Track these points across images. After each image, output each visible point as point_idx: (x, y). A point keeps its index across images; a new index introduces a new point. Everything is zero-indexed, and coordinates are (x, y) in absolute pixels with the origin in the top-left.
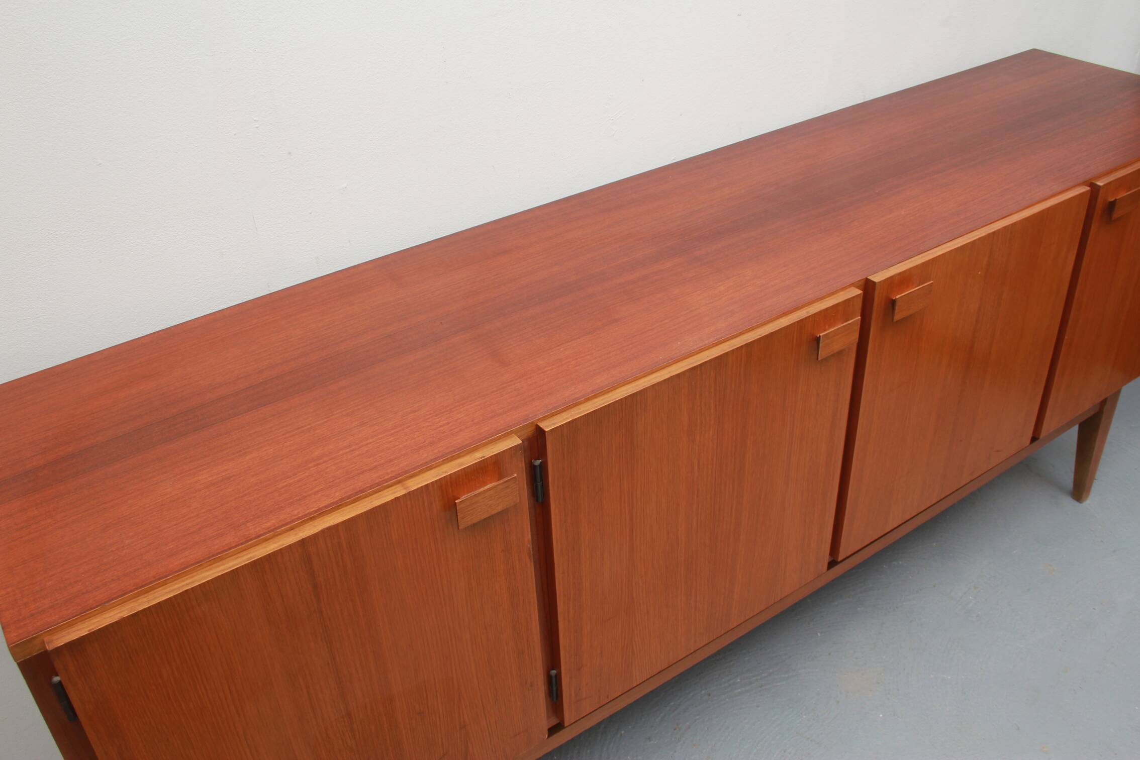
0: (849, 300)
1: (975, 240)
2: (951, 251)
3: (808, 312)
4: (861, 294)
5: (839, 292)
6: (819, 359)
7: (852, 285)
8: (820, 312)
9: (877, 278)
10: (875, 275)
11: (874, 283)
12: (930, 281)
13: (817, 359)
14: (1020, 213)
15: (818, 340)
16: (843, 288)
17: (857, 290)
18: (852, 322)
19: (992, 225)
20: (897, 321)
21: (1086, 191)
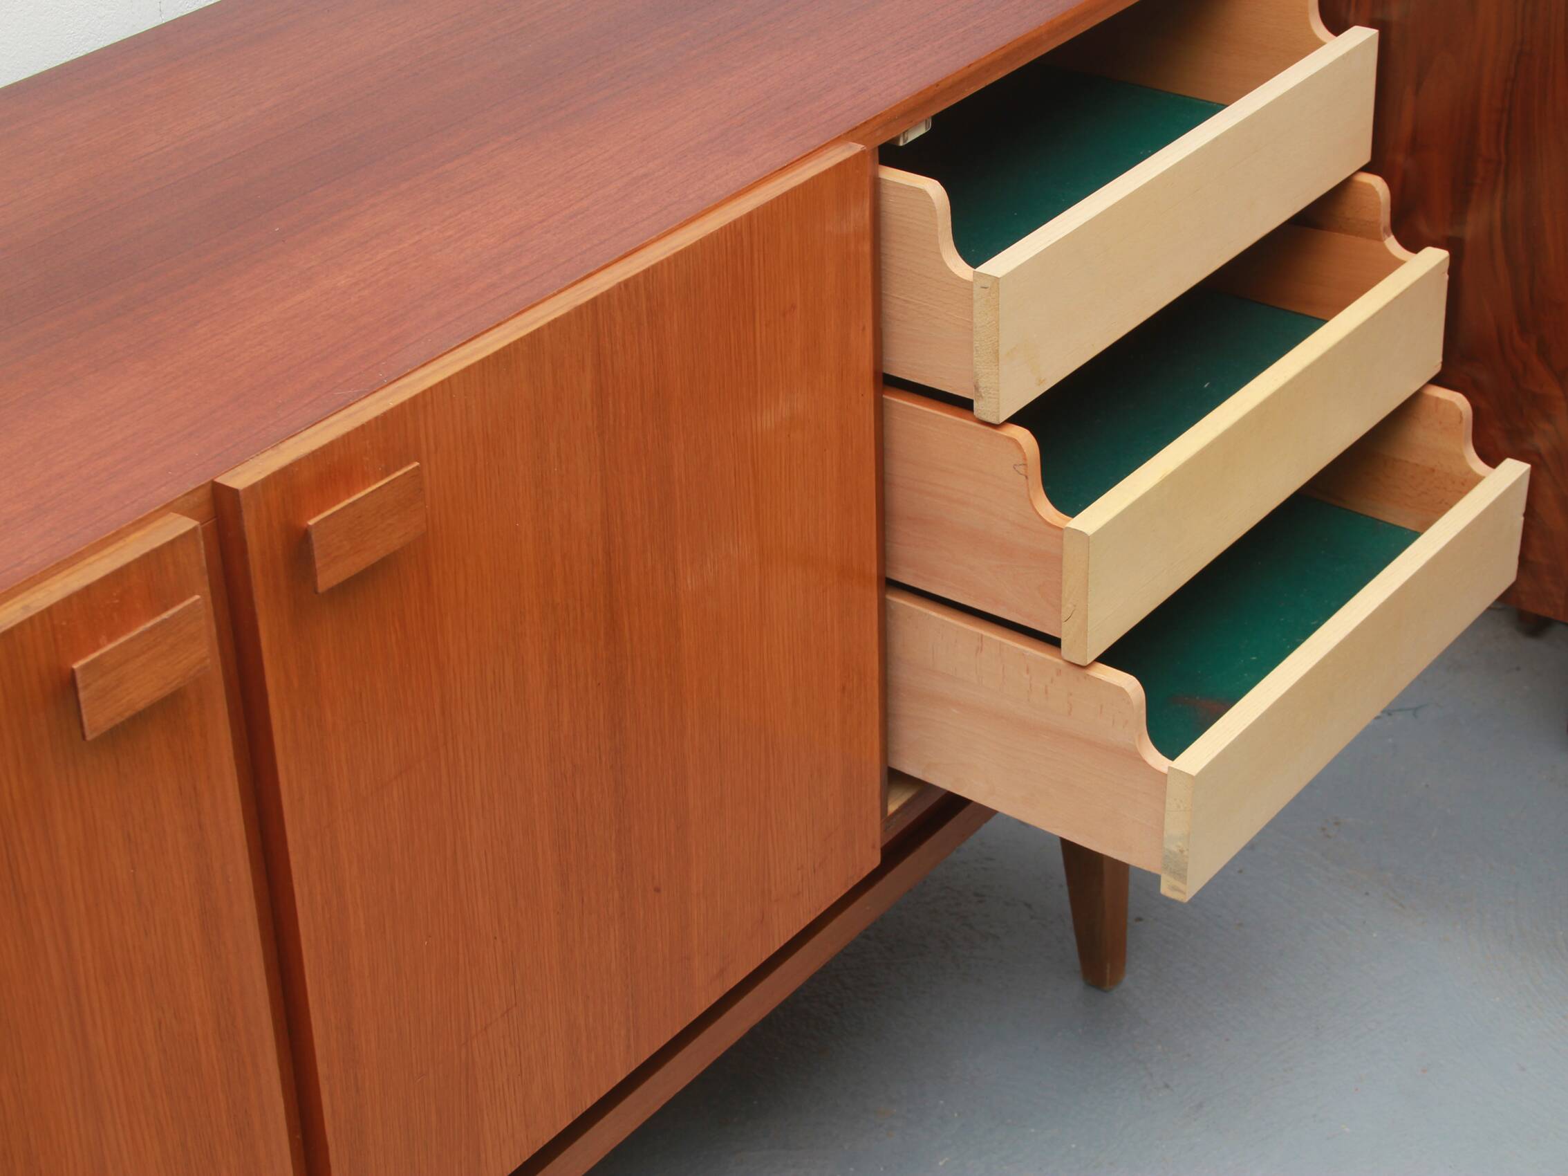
0: (157, 553)
1: (538, 330)
2: (467, 370)
3: (26, 608)
4: (195, 530)
5: (128, 535)
6: (90, 737)
7: (169, 507)
8: (68, 601)
9: (240, 479)
10: (239, 469)
11: (234, 492)
12: (408, 463)
13: (84, 736)
14: (669, 238)
15: (70, 683)
16: (141, 520)
17: (186, 519)
18: (173, 616)
19: (585, 283)
20: (331, 591)
21: (856, 156)
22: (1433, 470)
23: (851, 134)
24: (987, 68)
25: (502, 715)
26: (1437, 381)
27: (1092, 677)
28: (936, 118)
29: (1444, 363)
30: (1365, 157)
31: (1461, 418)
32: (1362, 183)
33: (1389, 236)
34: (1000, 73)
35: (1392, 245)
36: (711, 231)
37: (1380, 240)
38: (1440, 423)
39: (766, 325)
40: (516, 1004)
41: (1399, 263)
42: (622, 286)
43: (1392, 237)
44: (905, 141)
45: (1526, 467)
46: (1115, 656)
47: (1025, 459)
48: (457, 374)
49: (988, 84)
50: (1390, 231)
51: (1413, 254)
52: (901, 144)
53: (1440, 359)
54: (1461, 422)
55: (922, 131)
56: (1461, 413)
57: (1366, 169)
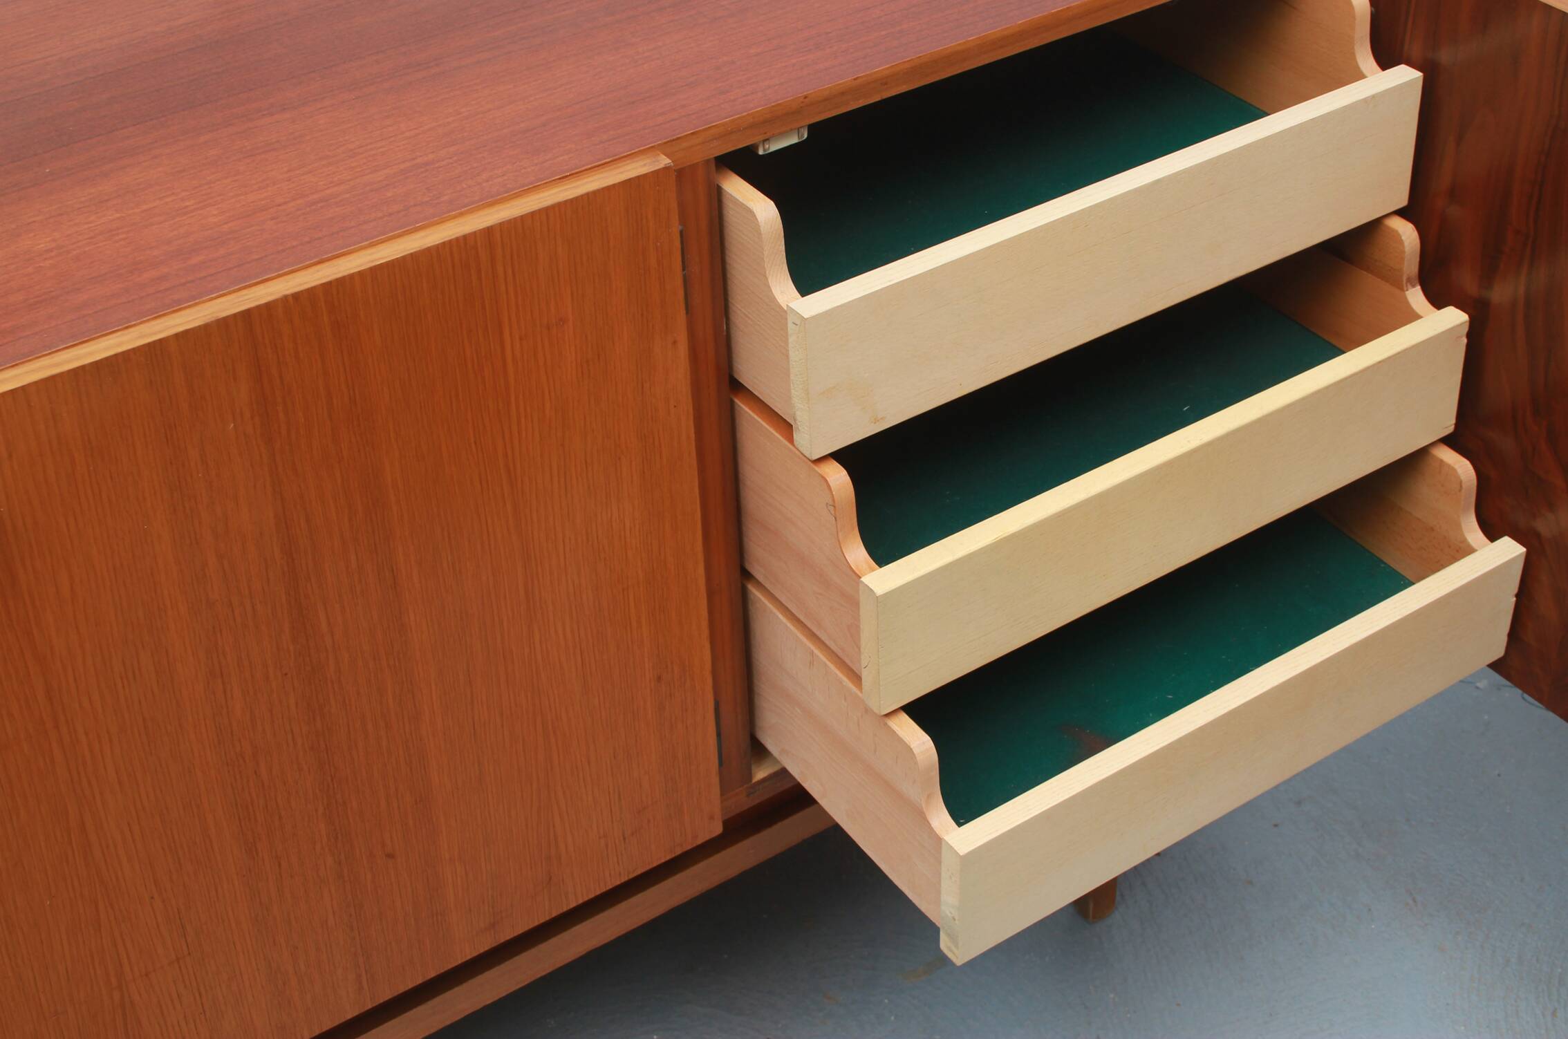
14: (374, 249)
19: (246, 292)
21: (656, 173)
22: (1432, 529)
23: (666, 147)
24: (885, 81)
25: (140, 702)
26: (1448, 441)
27: (890, 728)
28: (812, 128)
29: (1457, 425)
30: (1402, 200)
31: (1461, 486)
32: (1389, 228)
33: (1414, 286)
34: (904, 87)
35: (1416, 297)
36: (429, 245)
37: (1402, 289)
38: (1443, 486)
39: (521, 339)
40: (189, 954)
41: (1415, 316)
42: (291, 299)
43: (1418, 288)
44: (764, 150)
45: (1525, 550)
46: (921, 710)
47: (834, 501)
48: (36, 383)
49: (884, 97)
50: (1417, 281)
51: (1435, 310)
52: (761, 152)
53: (1454, 421)
54: (1460, 490)
55: (794, 140)
56: (1461, 482)
57: (1401, 213)
